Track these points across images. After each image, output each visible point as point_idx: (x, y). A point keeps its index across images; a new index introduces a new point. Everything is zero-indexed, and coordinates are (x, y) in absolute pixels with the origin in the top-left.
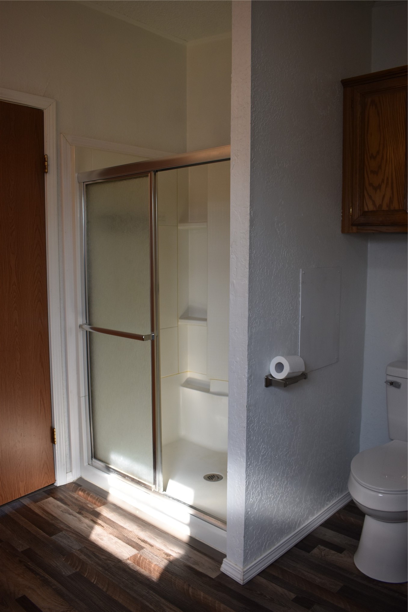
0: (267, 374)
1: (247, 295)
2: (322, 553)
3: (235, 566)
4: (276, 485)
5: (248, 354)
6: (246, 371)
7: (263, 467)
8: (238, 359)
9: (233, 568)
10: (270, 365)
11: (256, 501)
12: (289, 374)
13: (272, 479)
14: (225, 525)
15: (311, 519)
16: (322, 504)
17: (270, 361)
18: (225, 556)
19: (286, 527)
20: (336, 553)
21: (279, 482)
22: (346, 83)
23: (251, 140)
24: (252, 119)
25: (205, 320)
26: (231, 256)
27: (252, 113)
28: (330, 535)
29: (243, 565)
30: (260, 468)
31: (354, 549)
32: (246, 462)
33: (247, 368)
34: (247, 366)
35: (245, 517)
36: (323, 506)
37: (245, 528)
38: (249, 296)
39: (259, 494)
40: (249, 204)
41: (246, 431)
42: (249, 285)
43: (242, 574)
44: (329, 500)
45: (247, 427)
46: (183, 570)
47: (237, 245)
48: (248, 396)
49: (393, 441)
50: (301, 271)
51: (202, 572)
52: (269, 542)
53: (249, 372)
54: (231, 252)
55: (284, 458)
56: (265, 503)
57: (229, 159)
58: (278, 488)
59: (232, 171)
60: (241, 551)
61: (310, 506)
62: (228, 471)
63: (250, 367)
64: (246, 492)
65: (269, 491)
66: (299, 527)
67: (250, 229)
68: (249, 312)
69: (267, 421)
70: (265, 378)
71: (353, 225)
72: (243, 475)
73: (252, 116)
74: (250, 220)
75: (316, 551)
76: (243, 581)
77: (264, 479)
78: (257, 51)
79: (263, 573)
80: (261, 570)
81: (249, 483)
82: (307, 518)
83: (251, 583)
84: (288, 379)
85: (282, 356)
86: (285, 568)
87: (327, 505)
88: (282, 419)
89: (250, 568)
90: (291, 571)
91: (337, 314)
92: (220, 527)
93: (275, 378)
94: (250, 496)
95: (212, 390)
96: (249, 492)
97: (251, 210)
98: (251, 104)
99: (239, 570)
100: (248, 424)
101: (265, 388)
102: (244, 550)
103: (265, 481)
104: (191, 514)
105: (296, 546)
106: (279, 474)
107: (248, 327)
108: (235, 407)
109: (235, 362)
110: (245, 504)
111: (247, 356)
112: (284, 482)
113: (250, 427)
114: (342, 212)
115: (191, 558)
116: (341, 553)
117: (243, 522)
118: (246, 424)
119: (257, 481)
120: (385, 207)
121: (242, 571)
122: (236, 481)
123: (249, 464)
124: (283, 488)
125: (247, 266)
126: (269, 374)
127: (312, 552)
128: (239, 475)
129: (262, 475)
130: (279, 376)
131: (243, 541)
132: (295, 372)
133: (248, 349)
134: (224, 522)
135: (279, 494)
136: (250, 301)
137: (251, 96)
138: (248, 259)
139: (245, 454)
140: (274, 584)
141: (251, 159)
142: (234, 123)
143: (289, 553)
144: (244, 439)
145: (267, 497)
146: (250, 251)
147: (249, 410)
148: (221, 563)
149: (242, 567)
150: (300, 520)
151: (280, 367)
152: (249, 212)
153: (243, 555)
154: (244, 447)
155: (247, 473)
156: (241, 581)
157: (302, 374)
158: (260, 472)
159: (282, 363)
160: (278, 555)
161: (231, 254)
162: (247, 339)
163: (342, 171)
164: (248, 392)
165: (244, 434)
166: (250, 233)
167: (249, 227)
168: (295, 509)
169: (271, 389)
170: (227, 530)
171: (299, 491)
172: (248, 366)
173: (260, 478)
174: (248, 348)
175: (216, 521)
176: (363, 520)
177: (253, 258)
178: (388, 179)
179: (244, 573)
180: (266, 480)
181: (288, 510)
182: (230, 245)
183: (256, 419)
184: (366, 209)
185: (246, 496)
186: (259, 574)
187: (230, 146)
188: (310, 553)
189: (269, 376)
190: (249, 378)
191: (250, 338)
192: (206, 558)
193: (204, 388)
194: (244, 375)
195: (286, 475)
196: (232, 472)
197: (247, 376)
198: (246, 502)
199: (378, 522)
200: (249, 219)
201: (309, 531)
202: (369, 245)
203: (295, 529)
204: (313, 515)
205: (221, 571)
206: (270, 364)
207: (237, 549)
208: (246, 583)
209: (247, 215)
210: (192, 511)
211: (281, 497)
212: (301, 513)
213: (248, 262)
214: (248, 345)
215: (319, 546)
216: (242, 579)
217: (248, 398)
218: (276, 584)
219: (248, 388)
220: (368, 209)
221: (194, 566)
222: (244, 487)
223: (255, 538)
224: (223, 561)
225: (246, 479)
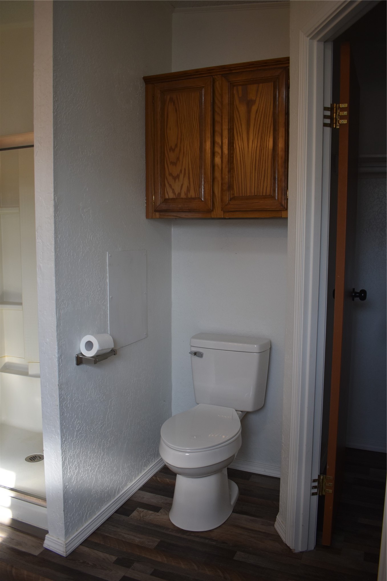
0: (77, 353)
1: (54, 278)
2: (141, 514)
3: (57, 540)
4: (93, 457)
5: (57, 335)
6: (56, 351)
7: (78, 442)
8: (48, 340)
9: (56, 542)
10: (80, 345)
11: (74, 474)
12: (98, 351)
13: (89, 452)
14: (44, 502)
15: (130, 485)
16: (140, 470)
17: (80, 340)
18: (47, 532)
19: (106, 495)
20: (154, 512)
21: (96, 454)
22: (148, 80)
23: (54, 128)
24: (54, 108)
25: (21, 304)
26: (37, 241)
27: (54, 102)
28: (149, 497)
29: (65, 538)
30: (76, 443)
31: (169, 506)
32: (61, 438)
33: (57, 349)
34: (56, 347)
35: (63, 491)
36: (141, 472)
37: (64, 502)
38: (56, 279)
39: (77, 468)
40: (53, 190)
41: (59, 409)
42: (55, 268)
43: (65, 546)
44: (146, 465)
45: (60, 405)
46: (5, 553)
47: (42, 230)
48: (59, 375)
49: (198, 405)
50: (108, 253)
51: (25, 551)
52: (90, 513)
53: (59, 352)
54: (36, 236)
55: (99, 431)
56: (83, 476)
57: (33, 146)
58: (95, 460)
59: (36, 158)
60: (61, 524)
61: (128, 473)
62: (44, 449)
63: (60, 347)
64: (62, 468)
65: (86, 464)
66: (119, 494)
67: (54, 214)
68: (56, 294)
69: (80, 398)
70: (76, 356)
71: (156, 211)
72: (59, 451)
73: (54, 106)
74: (54, 206)
75: (135, 514)
76: (66, 553)
77: (80, 453)
78: (59, 42)
79: (86, 542)
80: (83, 540)
81: (65, 458)
82: (126, 485)
83: (74, 555)
84: (97, 356)
85: (92, 335)
86: (106, 534)
87: (144, 469)
88: (95, 394)
89: (72, 539)
90: (112, 536)
91: (144, 293)
92: (41, 505)
93: (85, 356)
94: (67, 471)
95: (30, 372)
96: (66, 467)
97: (55, 196)
98: (53, 93)
99: (61, 544)
100: (61, 402)
101: (76, 366)
102: (65, 523)
103: (81, 455)
104: (11, 497)
105: (117, 512)
106: (96, 446)
107: (56, 309)
108: (48, 387)
109: (45, 343)
110: (63, 479)
111: (56, 337)
112: (100, 454)
113: (63, 405)
114: (146, 199)
115: (13, 540)
116: (158, 512)
117: (62, 496)
118: (58, 402)
119: (74, 456)
120: (183, 195)
121: (65, 543)
122: (53, 458)
123: (64, 440)
124: (100, 460)
125: (53, 250)
126: (80, 352)
127: (132, 515)
128: (55, 452)
129: (78, 449)
130: (89, 354)
131: (63, 515)
132: (104, 349)
133: (57, 331)
134: (44, 499)
135: (96, 465)
136: (57, 283)
137: (53, 86)
138: (53, 243)
139: (59, 431)
140: (96, 551)
141: (54, 146)
142: (37, 111)
143: (110, 520)
144: (57, 417)
145: (84, 470)
146: (55, 235)
147: (60, 388)
148: (43, 539)
149: (64, 540)
150: (119, 487)
151: (89, 345)
152: (53, 198)
153: (64, 528)
154: (58, 424)
155: (63, 450)
156: (64, 553)
157: (111, 351)
158: (76, 447)
159: (91, 341)
160: (99, 523)
161: (37, 238)
162: (55, 320)
163: (145, 161)
164: (59, 371)
165: (57, 411)
166: (55, 218)
167: (54, 212)
168: (113, 477)
169: (82, 366)
170: (47, 507)
171: (116, 460)
172: (58, 347)
173: (76, 452)
174: (57, 329)
175: (37, 500)
176: (175, 479)
177: (59, 243)
178: (185, 169)
179: (66, 545)
180: (82, 453)
181: (107, 479)
182: (36, 230)
183: (68, 397)
184: (167, 197)
185: (63, 471)
186: (81, 544)
187: (34, 133)
188: (130, 516)
189: (80, 354)
190: (60, 358)
191: (59, 320)
192: (29, 537)
193: (23, 371)
194: (55, 356)
195: (102, 447)
196: (48, 450)
197: (57, 356)
198: (63, 478)
199: (187, 478)
200: (53, 204)
201: (128, 496)
202: (172, 230)
203: (114, 496)
204: (131, 481)
205: (44, 548)
206: (80, 343)
207: (58, 524)
208: (69, 554)
209: (52, 201)
210: (13, 494)
211: (99, 468)
212: (120, 481)
213: (54, 246)
214: (57, 326)
215: (138, 508)
216: (65, 551)
217: (59, 377)
218: (98, 551)
219: (59, 368)
220: (169, 197)
221: (17, 547)
222: (61, 463)
223: (75, 510)
224: (45, 537)
225: (62, 455)
